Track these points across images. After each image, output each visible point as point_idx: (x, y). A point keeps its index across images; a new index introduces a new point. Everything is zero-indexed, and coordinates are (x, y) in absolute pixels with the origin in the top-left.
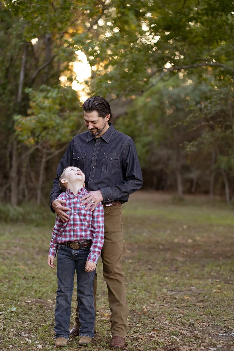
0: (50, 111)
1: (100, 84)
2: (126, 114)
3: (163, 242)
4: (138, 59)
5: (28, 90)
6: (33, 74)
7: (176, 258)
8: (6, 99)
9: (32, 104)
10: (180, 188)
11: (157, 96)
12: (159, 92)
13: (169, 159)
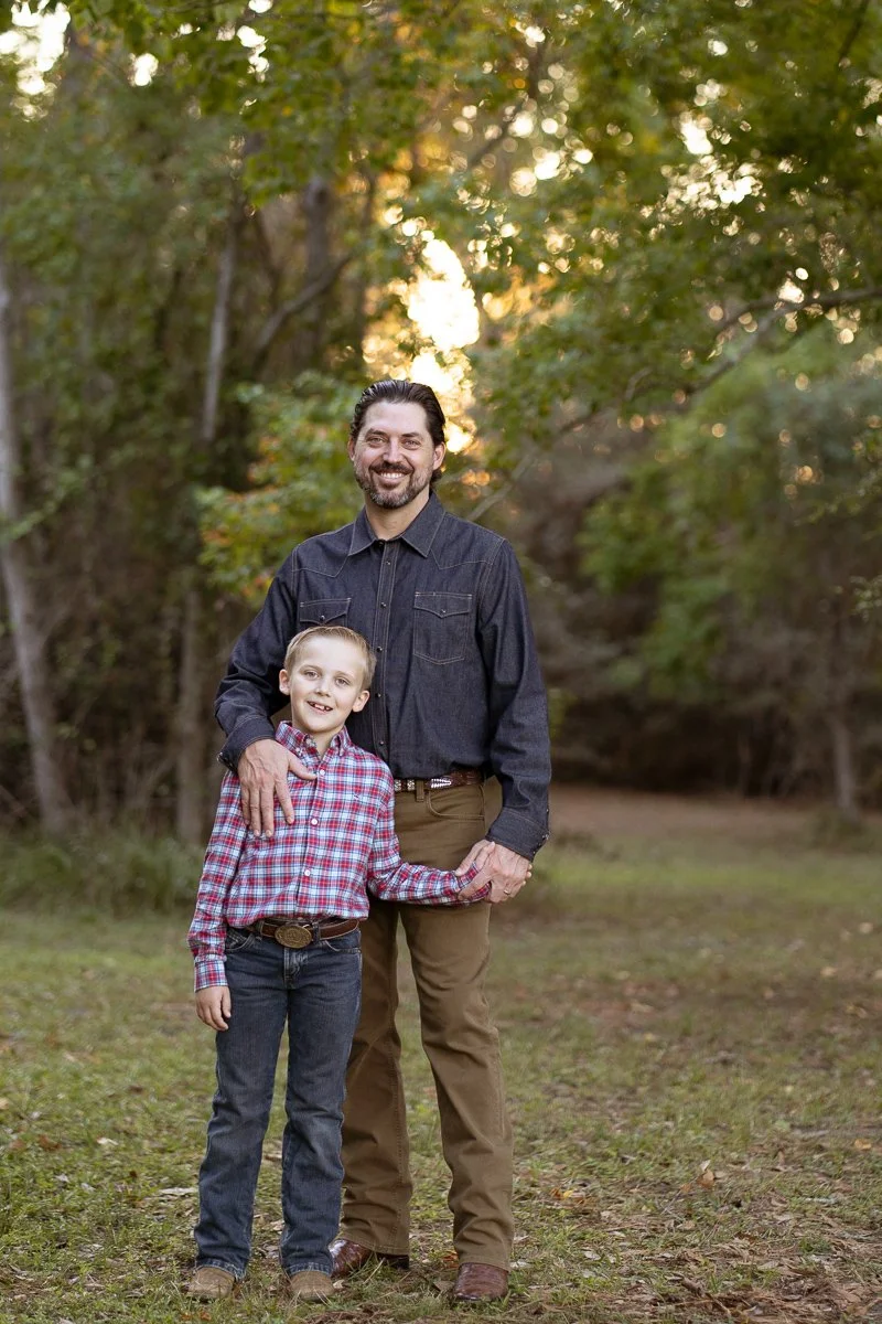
0: (334, 470)
1: (526, 364)
2: (626, 486)
3: (780, 977)
4: (670, 268)
5: (250, 393)
6: (263, 329)
7: (824, 1027)
8: (158, 430)
9: (268, 445)
10: (846, 782)
11: (747, 412)
12: (756, 397)
13: (799, 667)
